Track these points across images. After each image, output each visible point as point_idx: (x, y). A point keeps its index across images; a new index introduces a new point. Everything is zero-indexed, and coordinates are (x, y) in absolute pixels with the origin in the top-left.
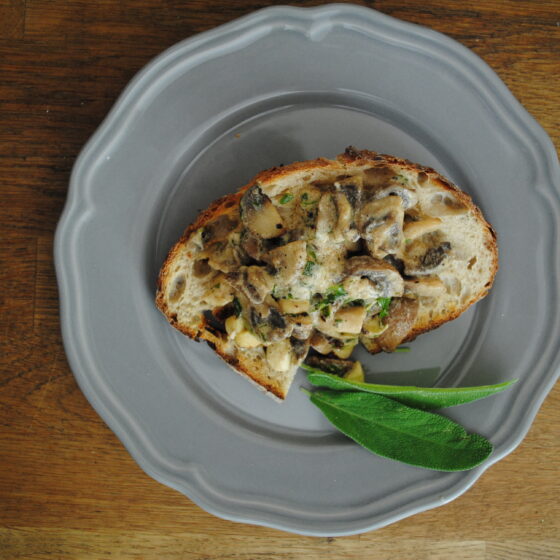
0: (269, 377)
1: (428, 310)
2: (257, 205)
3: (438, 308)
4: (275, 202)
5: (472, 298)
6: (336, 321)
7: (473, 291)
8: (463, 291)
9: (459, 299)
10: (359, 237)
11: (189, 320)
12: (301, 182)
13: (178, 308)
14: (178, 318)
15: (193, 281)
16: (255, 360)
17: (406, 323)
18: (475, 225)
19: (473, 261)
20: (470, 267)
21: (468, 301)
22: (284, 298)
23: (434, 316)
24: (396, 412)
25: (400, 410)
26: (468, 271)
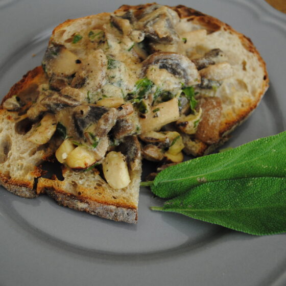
0: (114, 198)
1: (230, 107)
2: (55, 54)
3: (238, 105)
4: (68, 45)
5: (259, 91)
6: (154, 111)
7: (257, 86)
8: (249, 88)
9: (250, 93)
10: (143, 35)
11: (21, 172)
12: (85, 27)
13: (9, 166)
14: (11, 175)
15: (17, 138)
16: (95, 188)
17: (216, 109)
18: (231, 36)
19: (244, 64)
20: (244, 69)
21: (257, 94)
22: (100, 99)
23: (236, 111)
24: (247, 188)
25: (250, 184)
26: (244, 72)
